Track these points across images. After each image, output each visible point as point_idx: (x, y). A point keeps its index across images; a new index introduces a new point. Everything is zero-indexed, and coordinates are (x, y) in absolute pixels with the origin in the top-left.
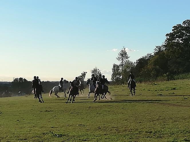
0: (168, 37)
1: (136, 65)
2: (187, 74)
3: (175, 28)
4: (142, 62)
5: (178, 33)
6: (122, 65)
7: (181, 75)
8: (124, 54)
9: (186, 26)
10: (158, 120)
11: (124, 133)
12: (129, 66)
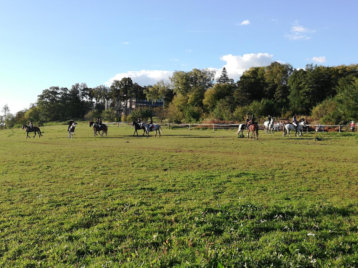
0: (39, 98)
1: (15, 116)
2: (52, 122)
3: (45, 91)
4: (20, 114)
5: (46, 95)
6: (5, 116)
7: (48, 123)
8: (6, 109)
9: (52, 90)
10: (29, 153)
11: (3, 163)
12: (10, 117)
